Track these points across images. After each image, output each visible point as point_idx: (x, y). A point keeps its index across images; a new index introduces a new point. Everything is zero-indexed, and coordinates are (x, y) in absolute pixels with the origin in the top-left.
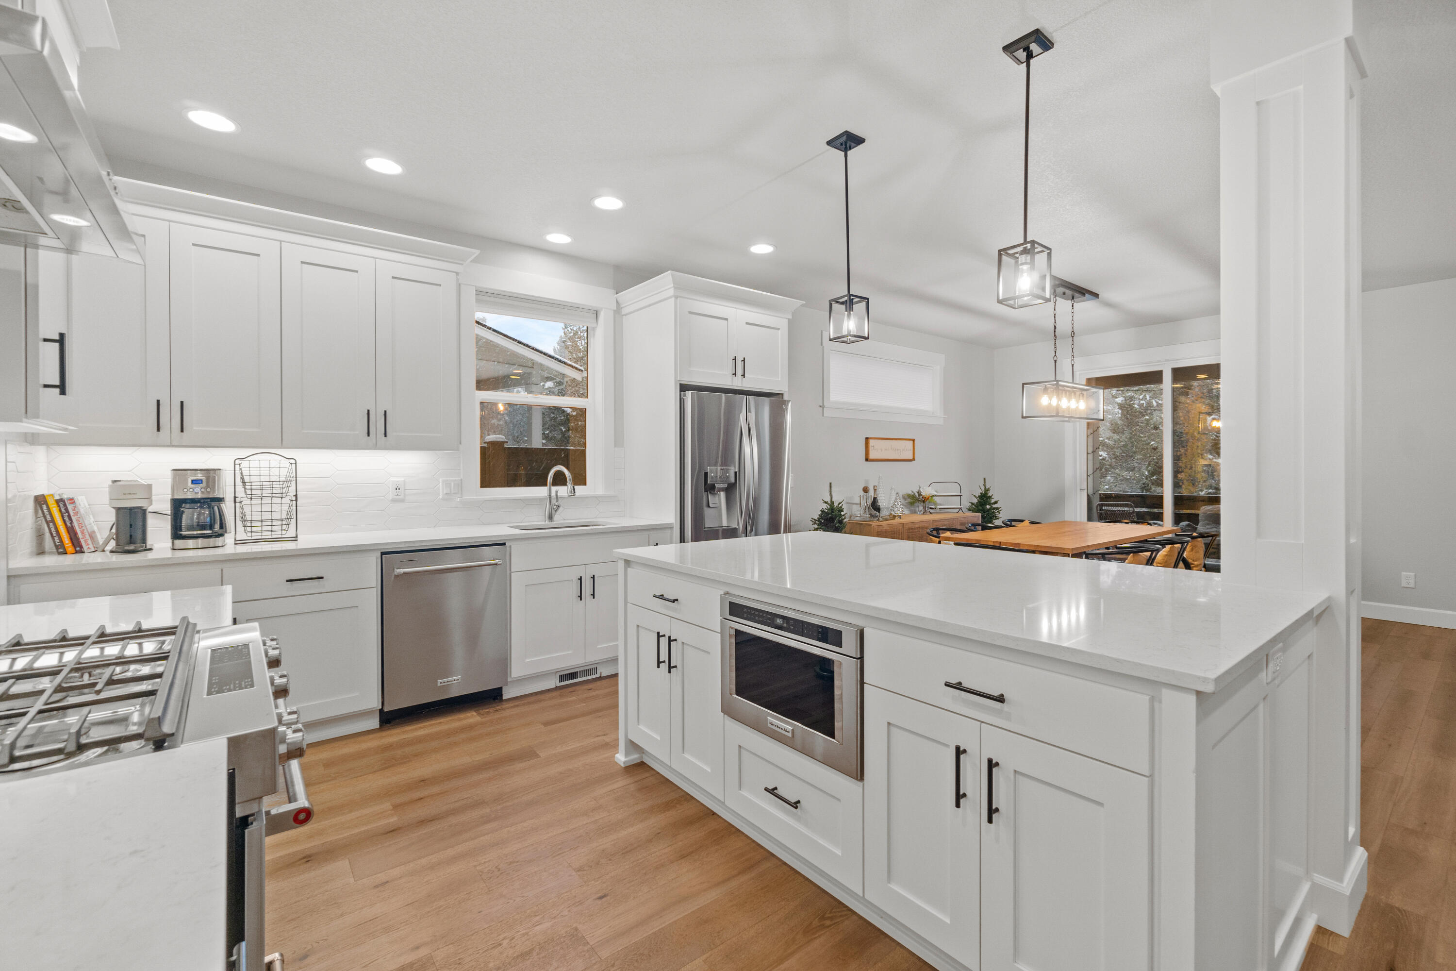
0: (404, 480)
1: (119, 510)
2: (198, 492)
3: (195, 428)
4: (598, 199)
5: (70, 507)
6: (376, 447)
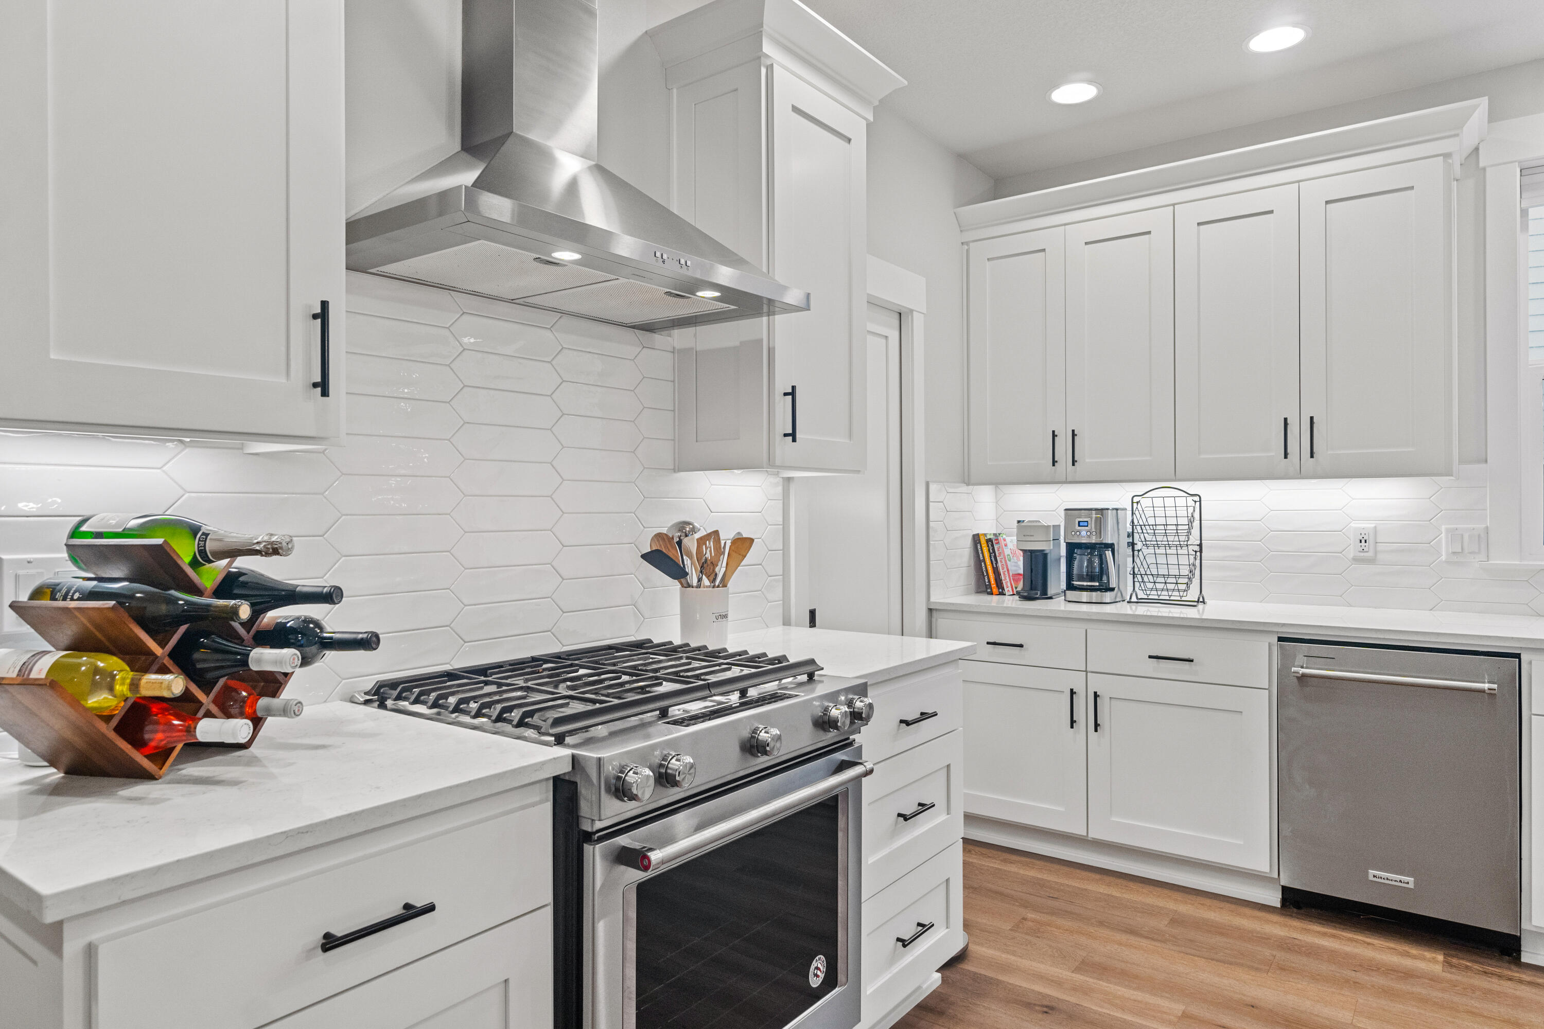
0: (1375, 527)
2: (1084, 537)
3: (1087, 460)
5: (996, 547)
6: (1300, 475)
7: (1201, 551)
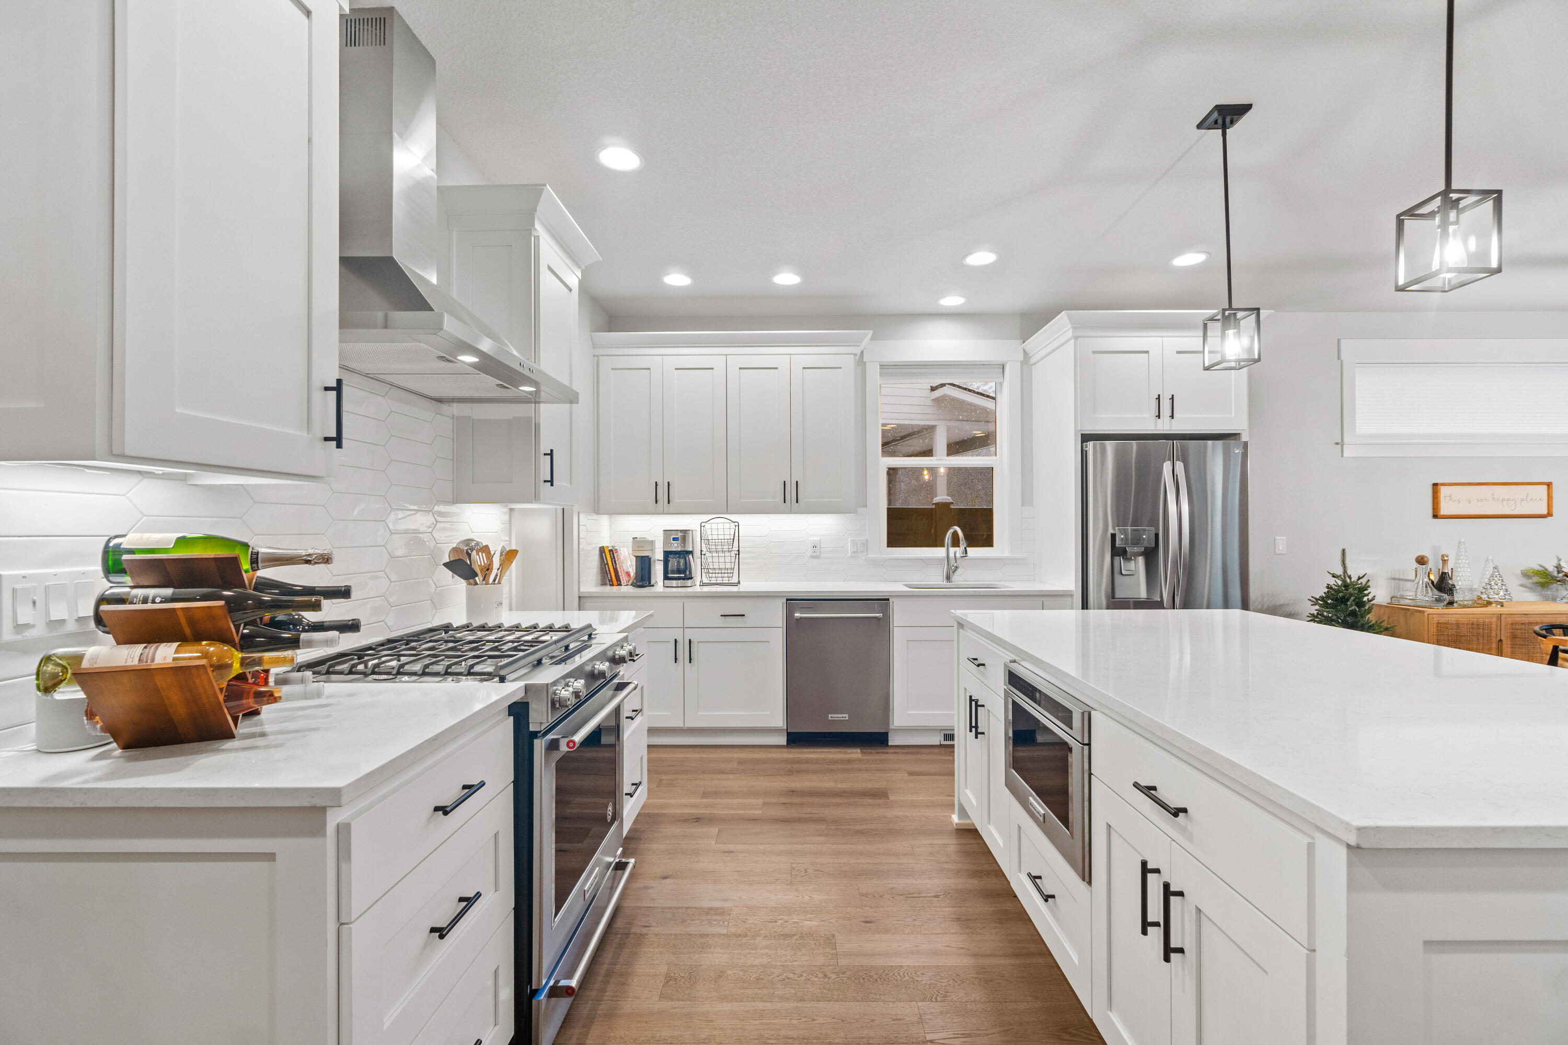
0: (820, 540)
1: (637, 557)
2: (676, 547)
3: (676, 501)
4: (969, 257)
5: (615, 555)
6: (791, 511)
7: (739, 554)
